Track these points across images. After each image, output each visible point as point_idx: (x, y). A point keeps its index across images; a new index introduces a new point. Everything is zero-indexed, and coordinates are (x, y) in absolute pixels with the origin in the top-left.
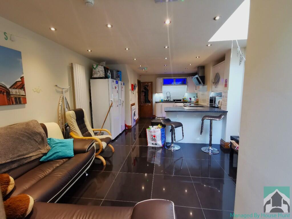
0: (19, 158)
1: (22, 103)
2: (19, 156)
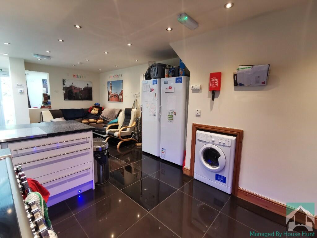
1: (121, 101)
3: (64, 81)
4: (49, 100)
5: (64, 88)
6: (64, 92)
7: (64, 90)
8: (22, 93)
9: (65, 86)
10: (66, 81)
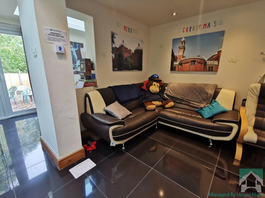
0: (186, 100)
1: (213, 70)
2: (187, 99)
3: (113, 36)
4: (93, 72)
5: (113, 49)
6: (114, 56)
7: (113, 53)
8: (63, 54)
9: (114, 46)
10: (115, 36)
